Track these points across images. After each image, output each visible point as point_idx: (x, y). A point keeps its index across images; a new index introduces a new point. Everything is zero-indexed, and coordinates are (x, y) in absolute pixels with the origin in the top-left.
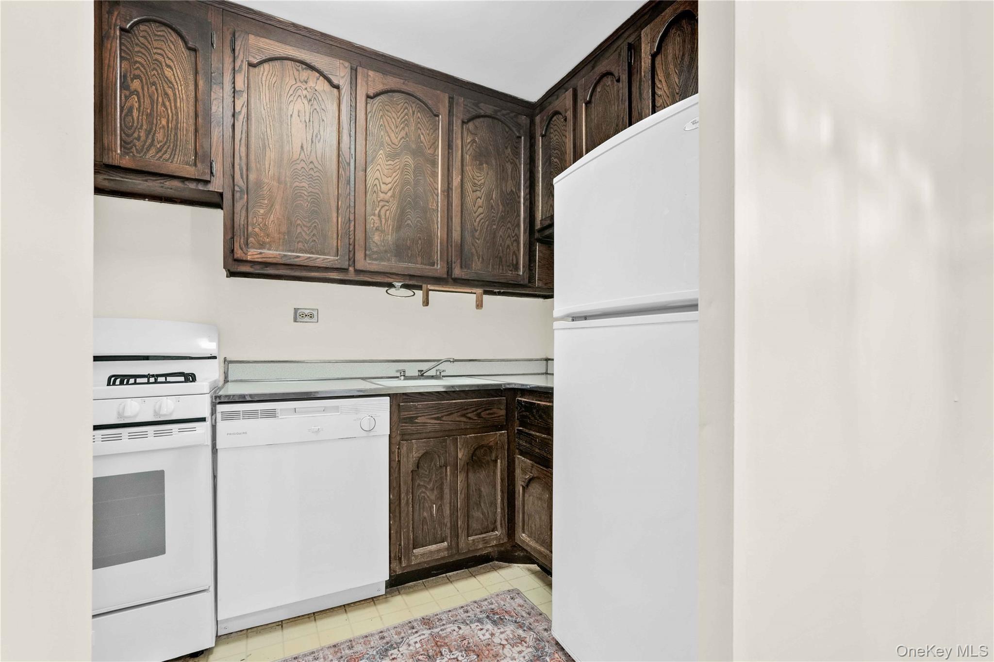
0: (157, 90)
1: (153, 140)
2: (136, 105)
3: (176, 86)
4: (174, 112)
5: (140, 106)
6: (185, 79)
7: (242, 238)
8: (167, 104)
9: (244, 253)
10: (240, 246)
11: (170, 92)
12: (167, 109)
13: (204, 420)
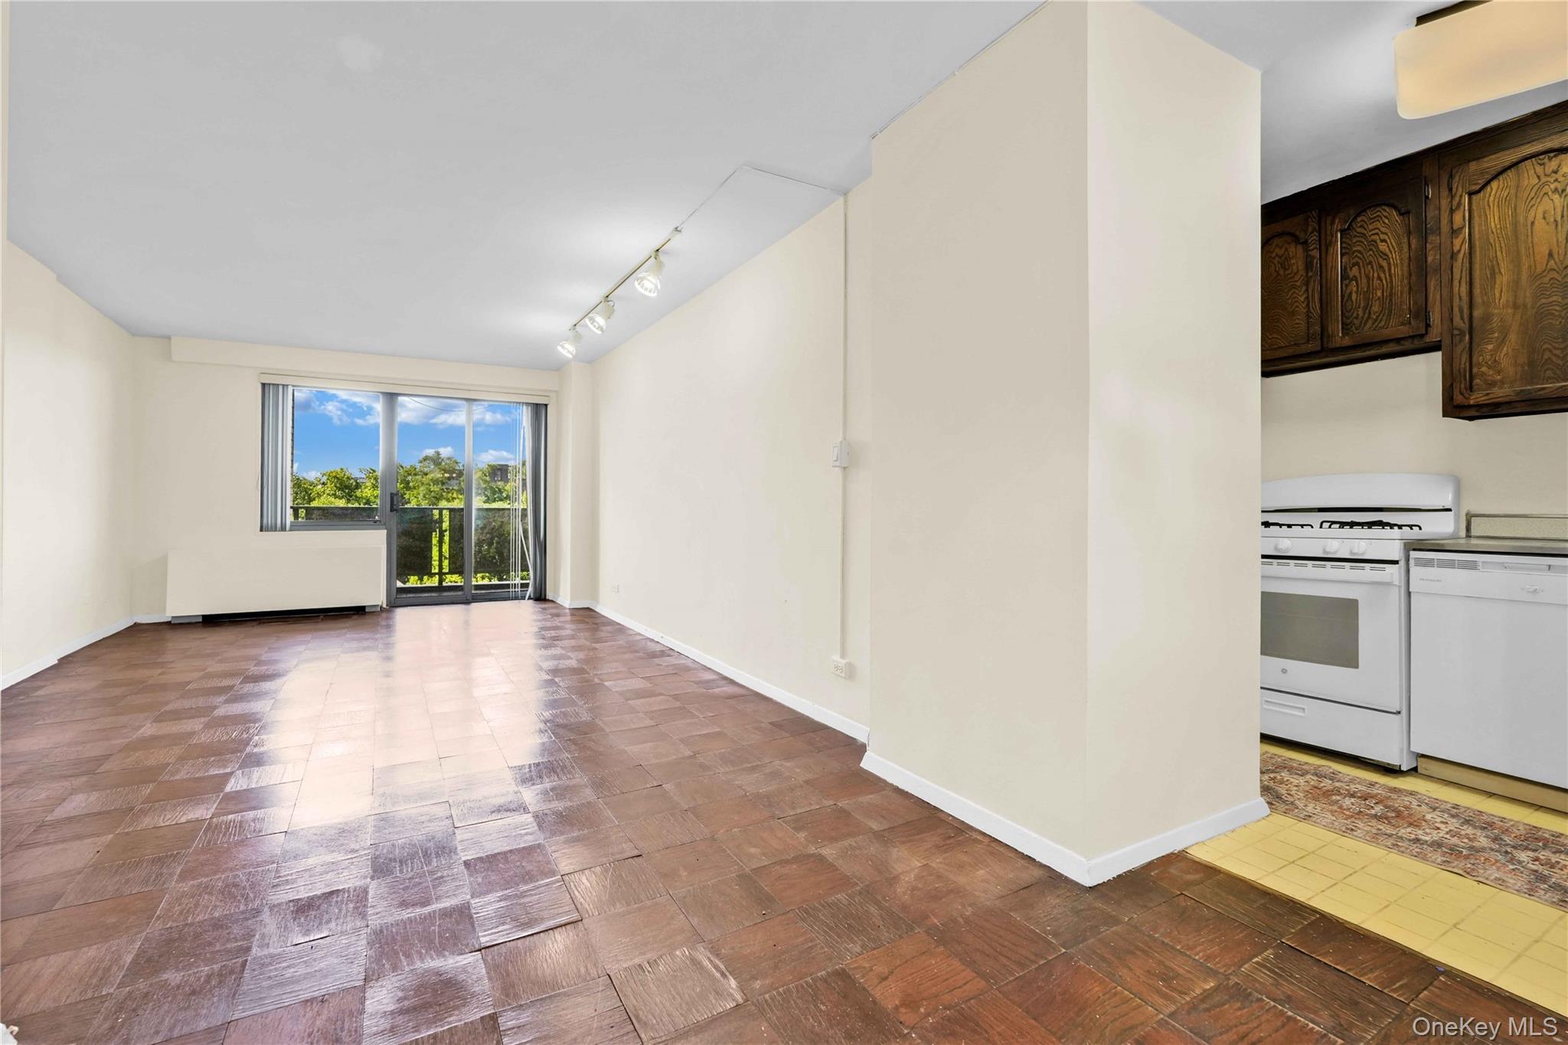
0: (1372, 267)
1: (1370, 313)
2: (1355, 289)
3: (1390, 256)
4: (1388, 280)
5: (1358, 288)
6: (1399, 244)
7: (1463, 382)
8: (1382, 275)
9: (1465, 398)
10: (1460, 391)
11: (1384, 264)
12: (1382, 281)
13: (1396, 562)
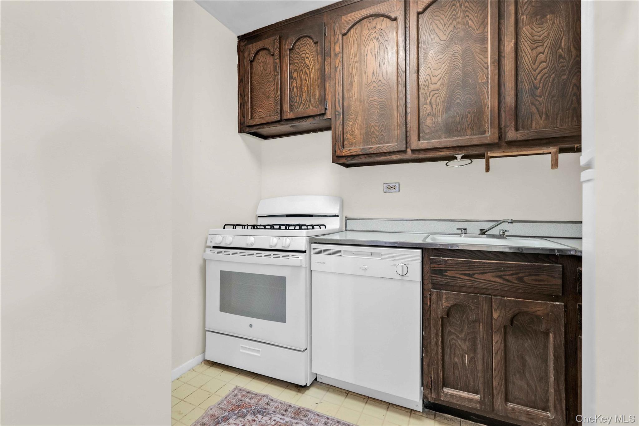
0: (303, 73)
1: (302, 100)
2: (295, 85)
3: (310, 67)
4: (310, 81)
5: (296, 85)
6: (314, 60)
7: (340, 142)
8: (307, 78)
9: (341, 152)
10: (339, 148)
11: (308, 72)
12: (307, 81)
13: (305, 252)
